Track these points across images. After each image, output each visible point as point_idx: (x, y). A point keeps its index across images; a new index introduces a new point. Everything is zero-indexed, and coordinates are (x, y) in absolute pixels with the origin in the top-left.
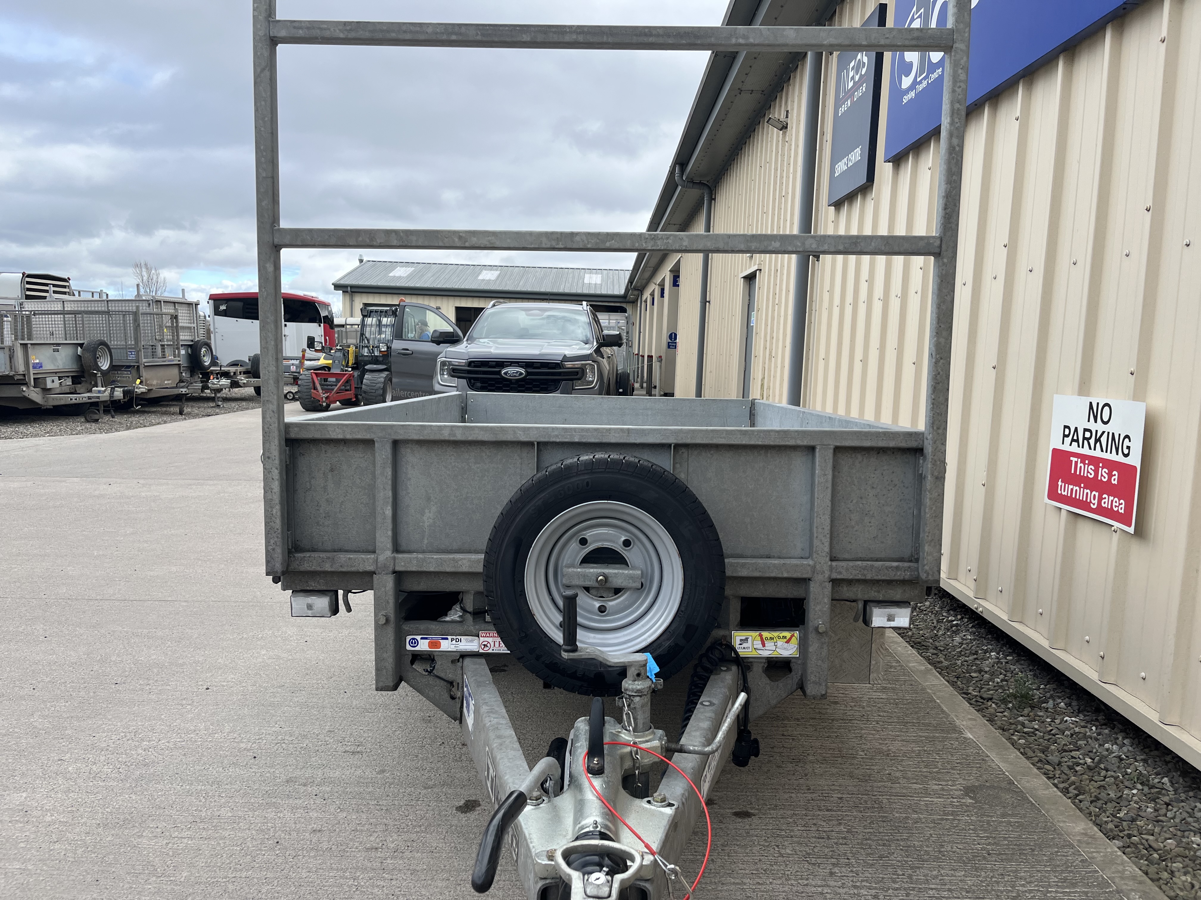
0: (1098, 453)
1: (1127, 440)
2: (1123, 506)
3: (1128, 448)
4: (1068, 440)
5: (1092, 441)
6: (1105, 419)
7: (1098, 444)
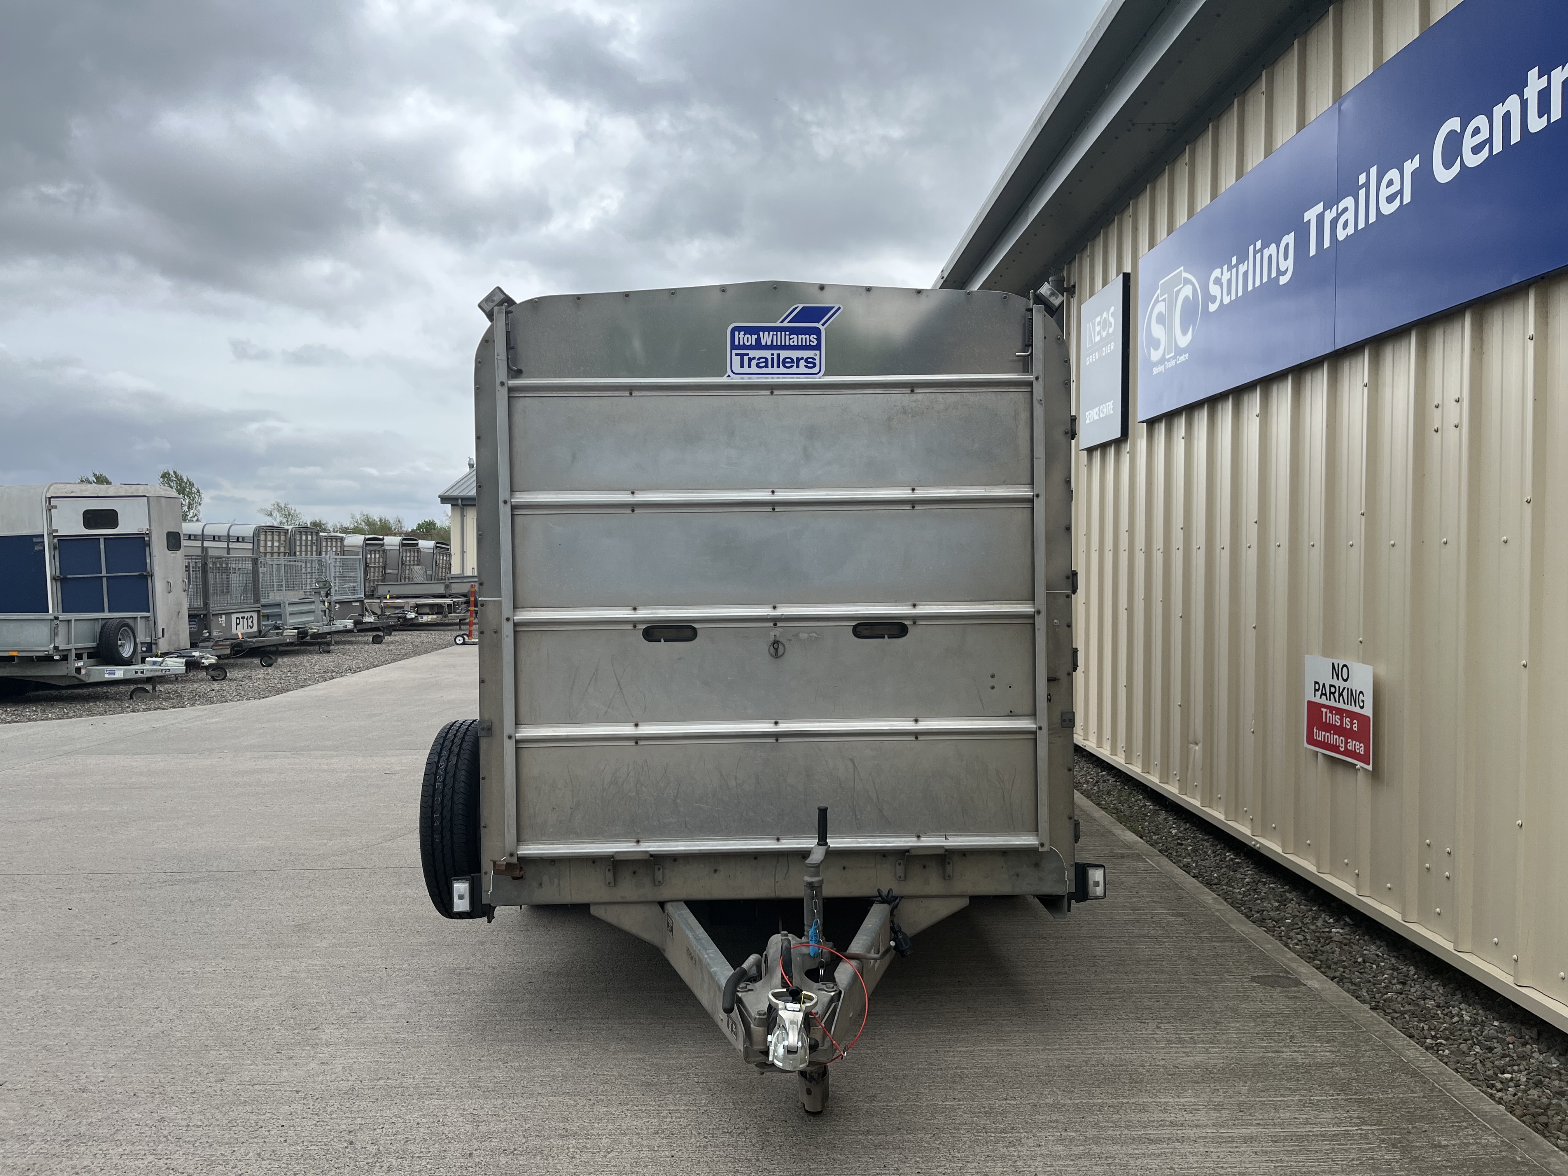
0: (1341, 705)
1: (1361, 695)
2: (1362, 748)
3: (1363, 701)
4: (1318, 693)
5: (1337, 695)
6: (1345, 678)
7: (1341, 697)
